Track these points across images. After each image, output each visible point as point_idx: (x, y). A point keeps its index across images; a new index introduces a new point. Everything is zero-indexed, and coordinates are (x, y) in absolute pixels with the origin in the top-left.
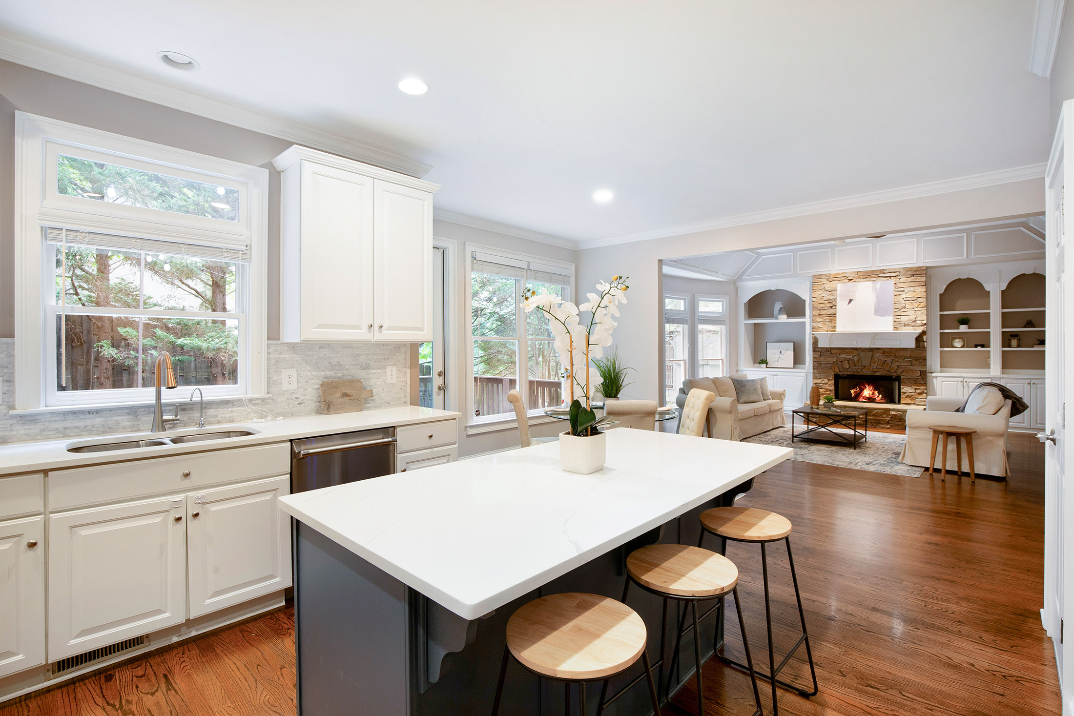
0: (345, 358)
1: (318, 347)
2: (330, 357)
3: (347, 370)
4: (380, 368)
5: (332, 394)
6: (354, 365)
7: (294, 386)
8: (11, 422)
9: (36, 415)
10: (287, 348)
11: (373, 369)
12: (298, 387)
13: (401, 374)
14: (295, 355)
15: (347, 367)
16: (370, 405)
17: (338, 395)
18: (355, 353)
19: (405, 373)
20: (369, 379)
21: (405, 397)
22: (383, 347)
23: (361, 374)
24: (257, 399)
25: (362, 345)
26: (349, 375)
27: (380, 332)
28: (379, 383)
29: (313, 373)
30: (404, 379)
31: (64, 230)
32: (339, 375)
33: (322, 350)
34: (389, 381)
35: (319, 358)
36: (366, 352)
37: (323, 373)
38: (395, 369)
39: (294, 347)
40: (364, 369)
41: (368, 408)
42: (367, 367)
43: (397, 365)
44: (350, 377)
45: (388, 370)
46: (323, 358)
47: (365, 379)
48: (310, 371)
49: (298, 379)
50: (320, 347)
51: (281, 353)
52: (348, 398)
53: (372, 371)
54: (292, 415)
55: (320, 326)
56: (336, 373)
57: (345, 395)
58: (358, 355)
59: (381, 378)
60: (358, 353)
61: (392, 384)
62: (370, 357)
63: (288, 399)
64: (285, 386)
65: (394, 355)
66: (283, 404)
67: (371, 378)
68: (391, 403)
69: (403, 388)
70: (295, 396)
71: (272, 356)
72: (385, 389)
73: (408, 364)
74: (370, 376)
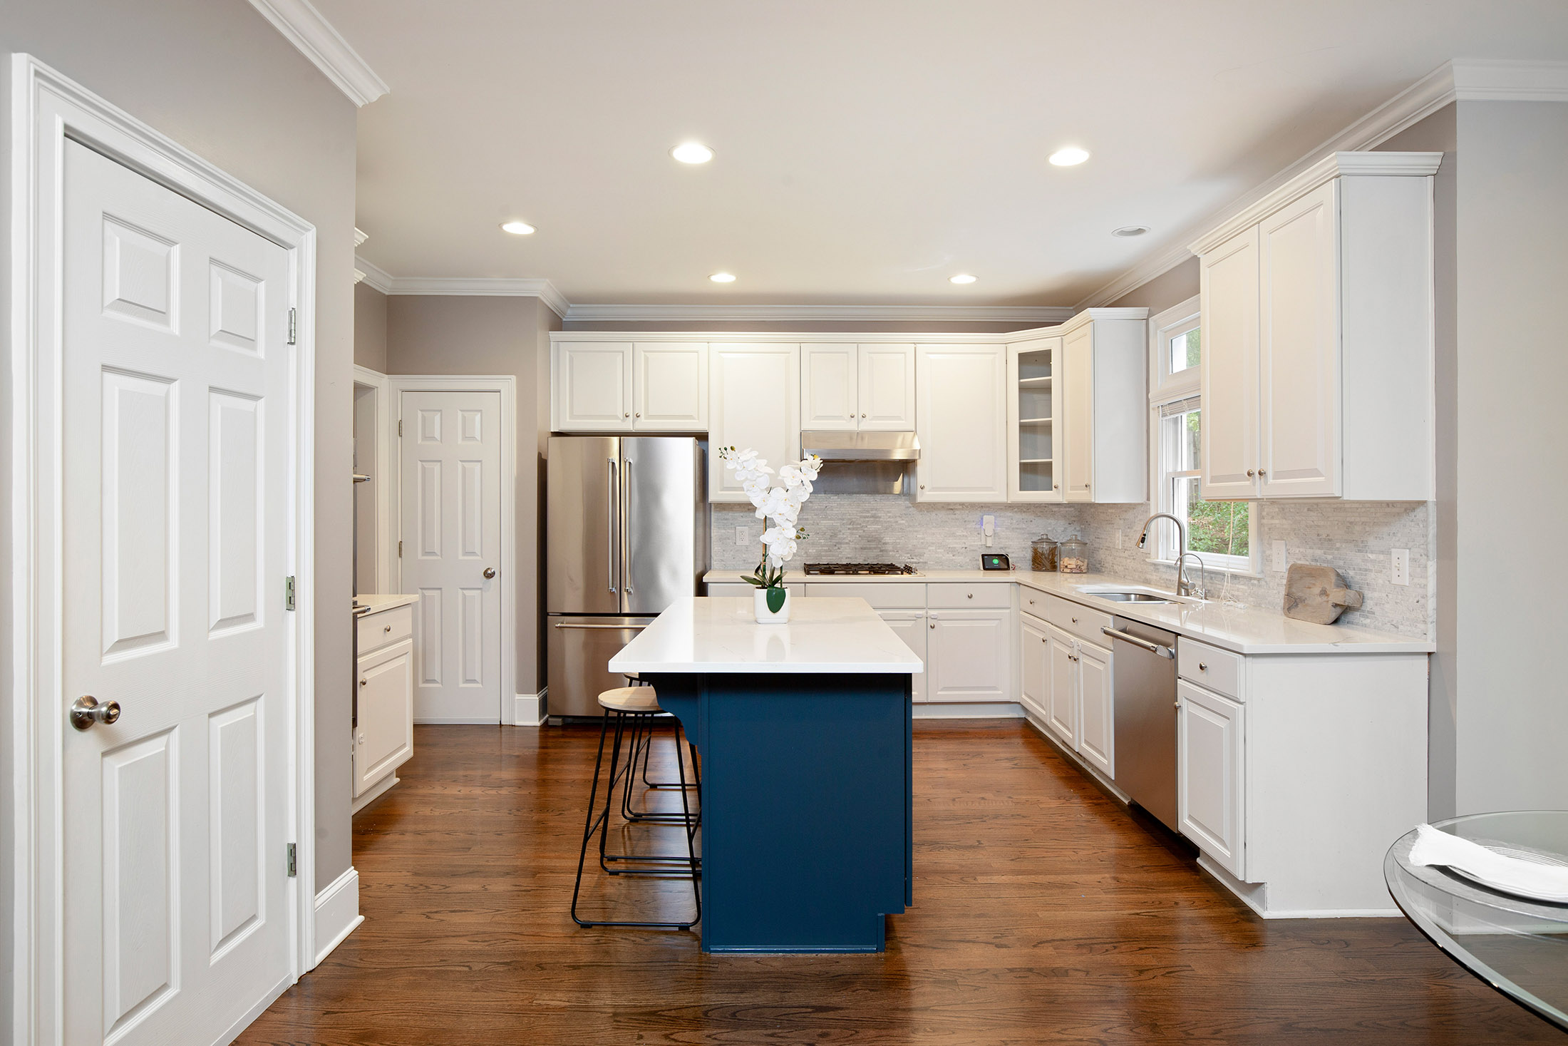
0: (1336, 528)
1: (1306, 510)
2: (1318, 526)
4: (1383, 552)
5: (1310, 588)
7: (1281, 567)
10: (1277, 510)
11: (1372, 553)
12: (1286, 570)
13: (1420, 570)
14: (1285, 524)
16: (1368, 621)
17: (1317, 590)
18: (1348, 519)
19: (1428, 566)
20: (1366, 570)
21: (1425, 622)
22: (1388, 510)
23: (1355, 560)
26: (1337, 559)
27: (1264, 483)
28: (1380, 581)
29: (1301, 550)
30: (1424, 581)
31: (1161, 407)
32: (1329, 557)
33: (1312, 513)
34: (1395, 581)
35: (1307, 526)
36: (1363, 519)
37: (1311, 551)
38: (1405, 556)
39: (1284, 511)
40: (1356, 552)
41: (1365, 626)
42: (1362, 548)
43: (1410, 549)
44: (1339, 564)
45: (1394, 555)
46: (1312, 527)
47: (1359, 570)
48: (1298, 547)
49: (1287, 557)
50: (1309, 510)
51: (1273, 518)
52: (1326, 598)
53: (1372, 556)
56: (1324, 553)
57: (1324, 593)
58: (1351, 523)
59: (1384, 571)
60: (1352, 519)
61: (1403, 588)
62: (1368, 529)
63: (1277, 585)
64: (1274, 566)
65: (1405, 526)
66: (1275, 592)
67: (1371, 571)
68: (1399, 629)
69: (1422, 601)
70: (1283, 581)
71: (1265, 521)
72: (1390, 596)
73: (1432, 548)
74: (1369, 566)
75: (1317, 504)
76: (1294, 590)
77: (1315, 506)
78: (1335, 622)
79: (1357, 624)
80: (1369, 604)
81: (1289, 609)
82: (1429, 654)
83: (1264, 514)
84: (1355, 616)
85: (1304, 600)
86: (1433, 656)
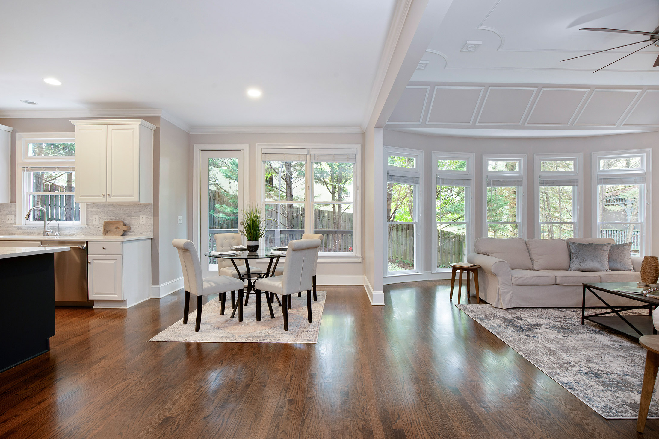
0: (120, 211)
2: (113, 210)
3: (121, 216)
4: (137, 216)
5: (111, 227)
6: (124, 214)
7: (97, 223)
8: (16, 229)
9: (21, 227)
10: (95, 206)
12: (99, 223)
13: (149, 220)
14: (98, 209)
15: (121, 215)
16: (132, 234)
17: (114, 227)
18: (125, 208)
19: (151, 219)
21: (150, 231)
22: (138, 206)
23: (128, 218)
24: (84, 227)
25: (128, 205)
26: (122, 219)
27: (110, 198)
28: (136, 223)
29: (106, 217)
30: (150, 222)
31: (25, 168)
32: (117, 219)
34: (141, 223)
35: (108, 210)
36: (130, 208)
37: (110, 217)
38: (144, 217)
39: (98, 206)
40: (129, 216)
42: (130, 215)
43: (146, 215)
44: (122, 220)
45: (141, 217)
46: (110, 211)
47: (129, 221)
48: (104, 216)
49: (99, 220)
50: (109, 206)
51: (93, 208)
52: (118, 229)
53: (134, 217)
54: (97, 235)
55: (82, 196)
56: (116, 218)
57: (117, 228)
58: (126, 209)
59: (137, 221)
60: (127, 208)
61: (143, 224)
62: (132, 210)
63: (95, 228)
64: (94, 222)
65: (144, 210)
66: (93, 230)
67: (133, 221)
68: (143, 234)
69: (150, 227)
70: (98, 227)
71: (89, 209)
72: (140, 227)
73: (153, 214)
74: (132, 220)
75: (113, 204)
76: (106, 228)
77: (112, 205)
78: (122, 235)
79: (128, 235)
80: (132, 229)
81: (105, 233)
82: (152, 238)
83: (88, 207)
84: (128, 233)
85: (110, 231)
86: (153, 239)
